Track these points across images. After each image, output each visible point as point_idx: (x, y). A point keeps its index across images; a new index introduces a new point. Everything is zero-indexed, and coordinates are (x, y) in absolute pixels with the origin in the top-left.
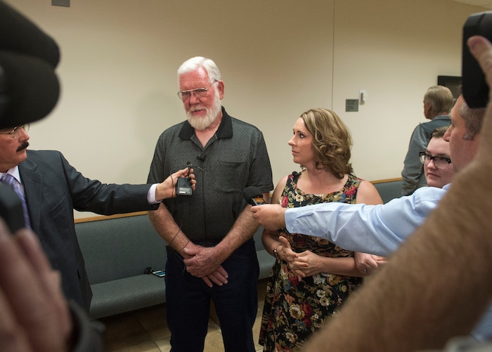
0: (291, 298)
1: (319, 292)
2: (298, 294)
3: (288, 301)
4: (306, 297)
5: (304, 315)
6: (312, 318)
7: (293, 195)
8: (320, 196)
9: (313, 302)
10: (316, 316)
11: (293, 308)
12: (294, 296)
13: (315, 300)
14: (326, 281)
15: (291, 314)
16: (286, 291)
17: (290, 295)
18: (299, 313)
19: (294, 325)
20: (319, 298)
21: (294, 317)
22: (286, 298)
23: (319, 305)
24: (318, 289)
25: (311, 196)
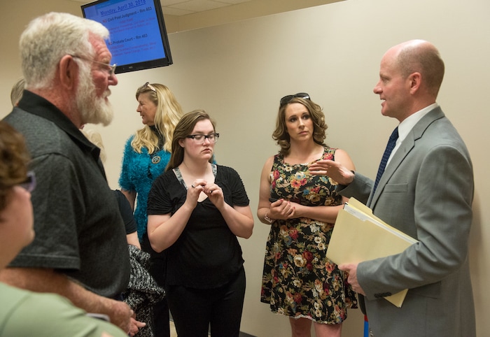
0: (294, 250)
1: (316, 238)
2: (299, 246)
3: (292, 254)
4: (306, 245)
5: (306, 262)
6: (313, 262)
7: (283, 168)
8: (306, 164)
9: (312, 248)
10: (316, 259)
11: (297, 258)
12: (296, 248)
13: (314, 246)
14: (320, 229)
15: (296, 264)
16: (288, 246)
17: (292, 248)
18: (302, 262)
19: (299, 272)
20: (317, 244)
21: (298, 266)
22: (289, 252)
23: (318, 250)
24: (316, 236)
25: (299, 166)
